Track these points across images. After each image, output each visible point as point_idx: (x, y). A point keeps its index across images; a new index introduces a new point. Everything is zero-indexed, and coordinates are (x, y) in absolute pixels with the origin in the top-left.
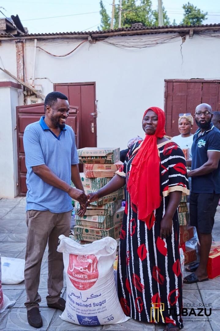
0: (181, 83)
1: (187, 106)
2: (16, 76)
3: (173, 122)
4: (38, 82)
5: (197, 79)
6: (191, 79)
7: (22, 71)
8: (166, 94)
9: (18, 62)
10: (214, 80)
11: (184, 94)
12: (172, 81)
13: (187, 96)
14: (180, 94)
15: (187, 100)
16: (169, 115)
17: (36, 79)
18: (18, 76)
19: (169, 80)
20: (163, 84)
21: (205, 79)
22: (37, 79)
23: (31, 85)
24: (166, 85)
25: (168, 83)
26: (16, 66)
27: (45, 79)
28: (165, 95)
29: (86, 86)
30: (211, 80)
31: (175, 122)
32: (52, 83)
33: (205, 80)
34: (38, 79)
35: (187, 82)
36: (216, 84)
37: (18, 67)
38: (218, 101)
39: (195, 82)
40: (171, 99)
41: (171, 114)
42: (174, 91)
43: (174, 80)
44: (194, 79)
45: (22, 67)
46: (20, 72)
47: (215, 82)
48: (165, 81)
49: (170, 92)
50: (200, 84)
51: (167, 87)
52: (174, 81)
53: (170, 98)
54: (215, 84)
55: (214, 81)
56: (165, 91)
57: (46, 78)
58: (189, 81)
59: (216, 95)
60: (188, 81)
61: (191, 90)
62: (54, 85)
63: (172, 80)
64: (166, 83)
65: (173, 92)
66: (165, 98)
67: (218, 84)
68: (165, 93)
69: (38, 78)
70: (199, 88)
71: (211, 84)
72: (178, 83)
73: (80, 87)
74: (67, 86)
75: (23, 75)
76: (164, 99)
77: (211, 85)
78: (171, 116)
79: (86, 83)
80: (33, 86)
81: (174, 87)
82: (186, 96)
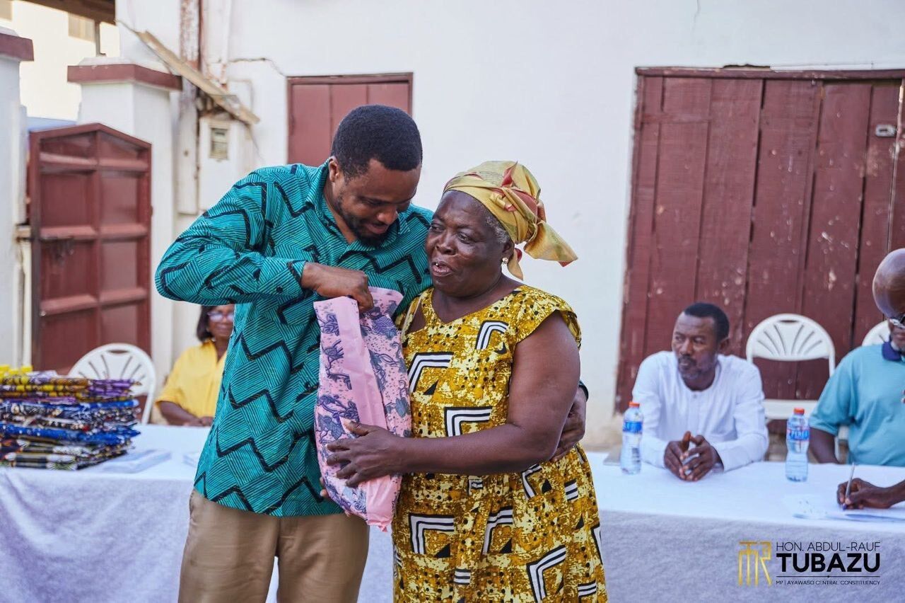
0: (691, 81)
1: (707, 160)
2: (177, 52)
3: (660, 210)
4: (241, 71)
5: (748, 66)
6: (726, 67)
7: (194, 38)
8: (640, 116)
9: (184, 9)
10: (805, 72)
11: (698, 118)
12: (660, 73)
13: (710, 123)
14: (685, 118)
15: (708, 139)
16: (648, 186)
17: (236, 61)
18: (182, 51)
19: (651, 69)
20: (631, 81)
21: (772, 68)
22: (240, 62)
23: (218, 81)
24: (639, 86)
25: (648, 79)
26: (177, 21)
27: (262, 62)
28: (636, 121)
29: (385, 86)
30: (795, 72)
31: (665, 210)
32: (281, 74)
33: (772, 71)
34: (243, 62)
35: (713, 78)
36: (813, 86)
37: (182, 24)
38: (817, 144)
39: (739, 78)
40: (657, 134)
41: (653, 183)
42: (666, 107)
43: (669, 68)
44: (737, 66)
45: (195, 23)
46: (188, 39)
47: (810, 79)
48: (638, 72)
49: (654, 109)
50: (755, 82)
51: (642, 92)
52: (666, 73)
53: (652, 130)
54: (808, 84)
55: (806, 76)
56: (635, 106)
57: (264, 59)
58: (718, 75)
59: (810, 124)
60: (713, 75)
61: (721, 104)
62: (289, 81)
63: (661, 69)
64: (639, 81)
65: (662, 110)
66: (636, 128)
67: (820, 83)
68: (637, 112)
69: (242, 60)
70: (753, 99)
71: (794, 83)
72: (681, 81)
73: (368, 88)
74: (326, 87)
75: (196, 47)
76: (633, 132)
77: (795, 89)
78: (652, 191)
79: (385, 75)
80: (224, 81)
81: (667, 94)
82: (705, 125)
